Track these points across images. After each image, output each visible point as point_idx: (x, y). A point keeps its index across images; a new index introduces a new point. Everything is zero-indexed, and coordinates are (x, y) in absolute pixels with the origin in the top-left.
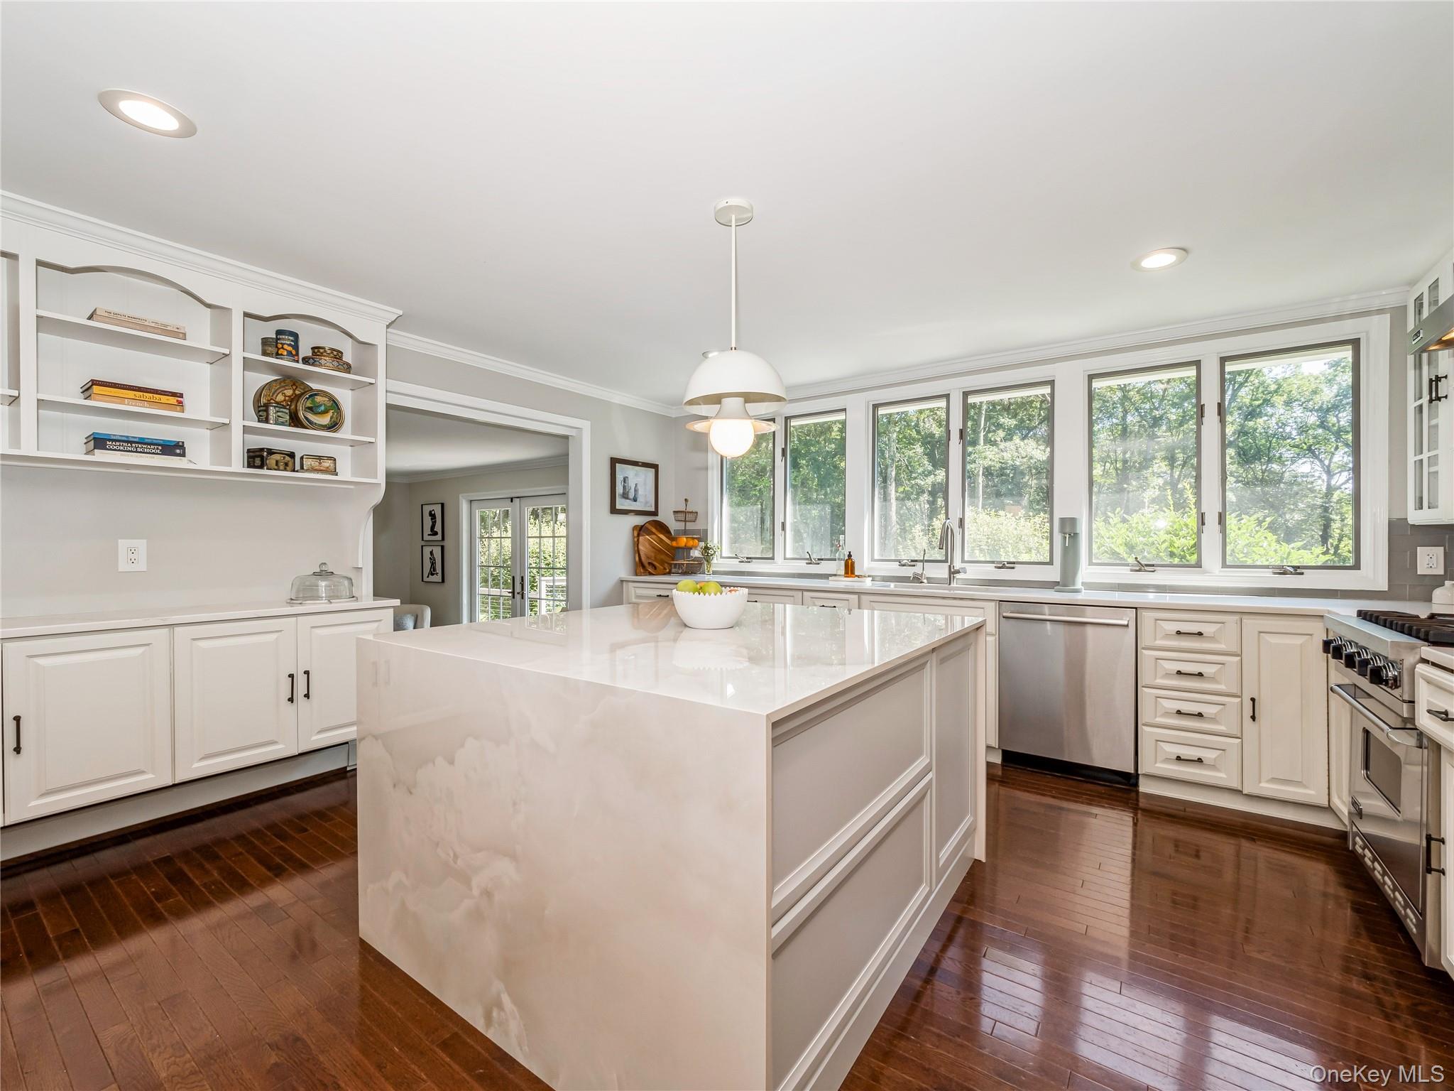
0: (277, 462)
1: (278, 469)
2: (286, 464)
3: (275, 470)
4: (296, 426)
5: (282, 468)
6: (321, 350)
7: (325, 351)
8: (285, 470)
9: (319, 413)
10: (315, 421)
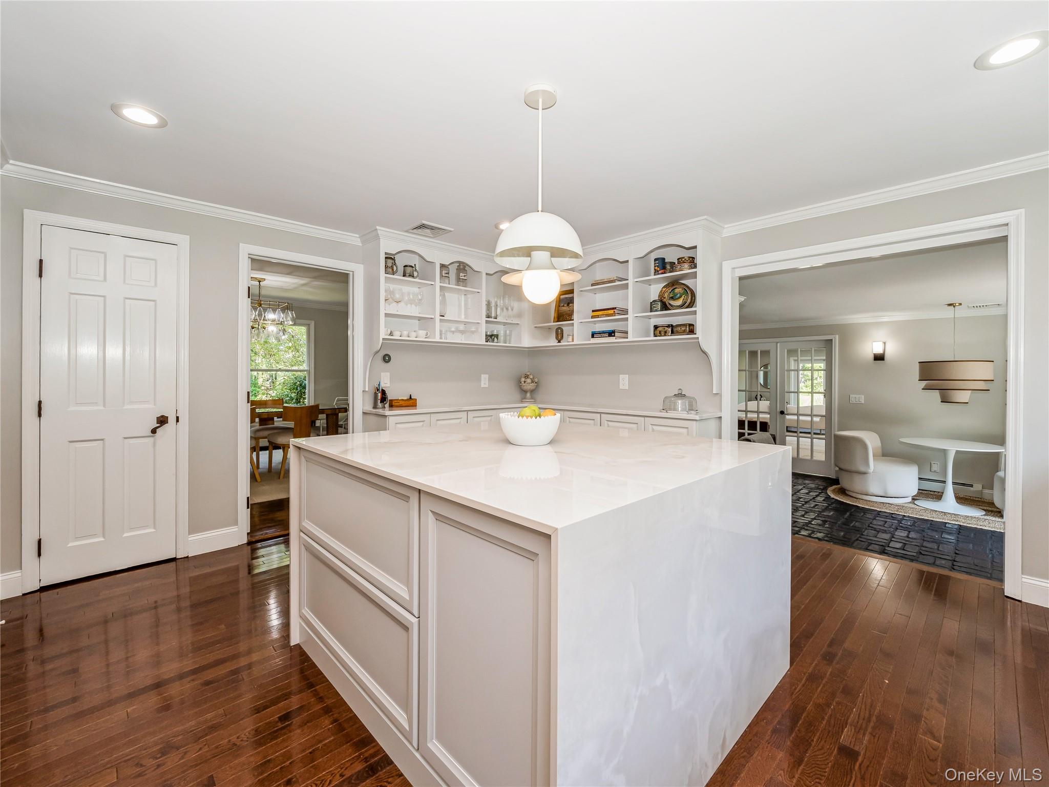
0: (660, 332)
1: (661, 336)
2: (666, 332)
3: (659, 336)
4: (666, 310)
5: (663, 334)
6: (683, 259)
7: (685, 259)
8: (665, 335)
9: (677, 299)
10: (675, 305)
